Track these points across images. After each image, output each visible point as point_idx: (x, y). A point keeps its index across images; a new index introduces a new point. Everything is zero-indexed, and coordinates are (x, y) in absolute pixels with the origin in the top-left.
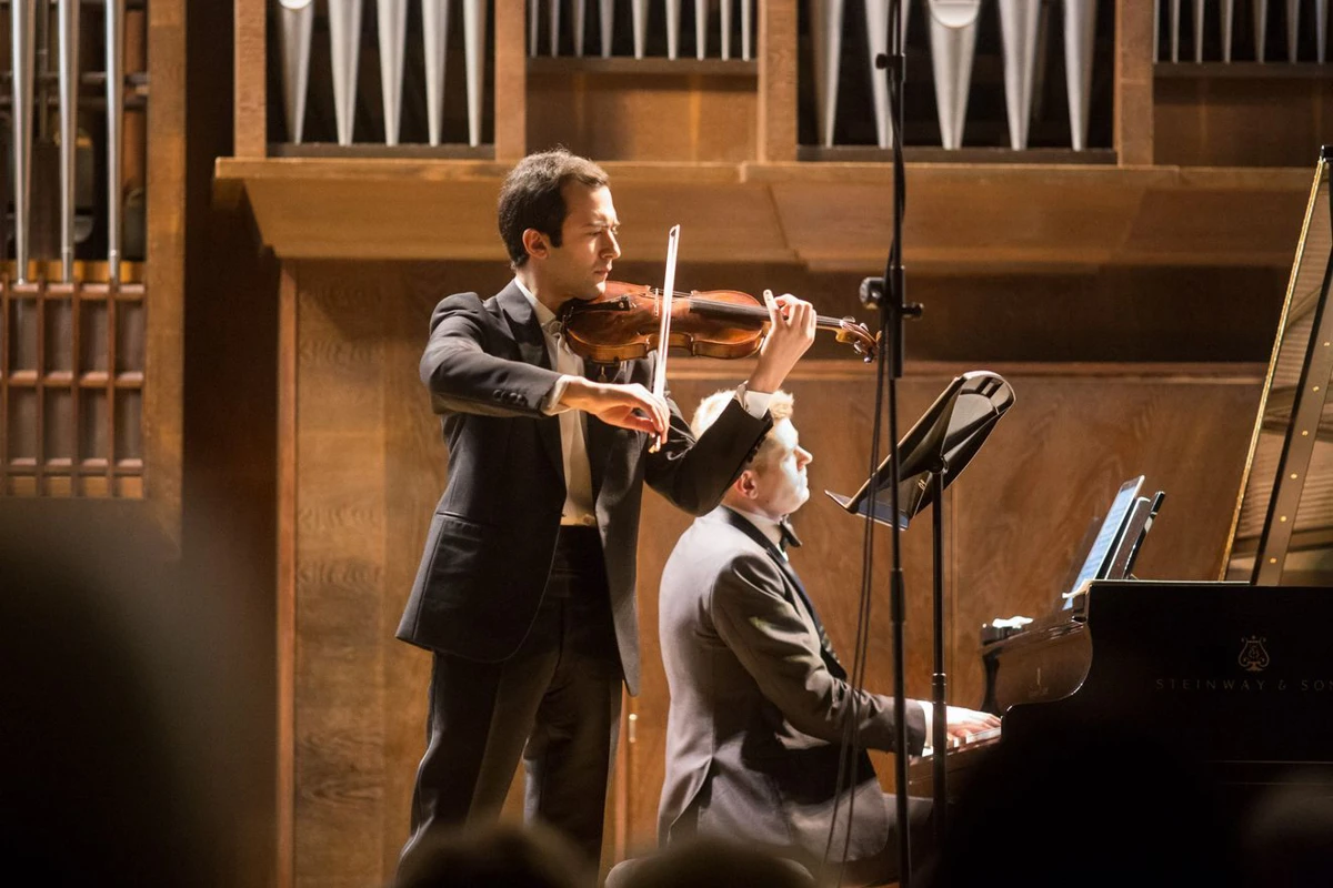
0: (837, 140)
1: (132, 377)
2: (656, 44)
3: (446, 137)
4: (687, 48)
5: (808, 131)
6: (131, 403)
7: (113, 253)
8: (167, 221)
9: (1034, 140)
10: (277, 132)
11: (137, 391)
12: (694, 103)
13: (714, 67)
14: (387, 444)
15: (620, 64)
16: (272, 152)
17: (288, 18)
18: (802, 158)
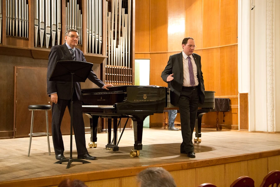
0: (37, 46)
2: (18, 35)
4: (22, 36)
12: (22, 41)
15: (15, 37)
18: (34, 47)
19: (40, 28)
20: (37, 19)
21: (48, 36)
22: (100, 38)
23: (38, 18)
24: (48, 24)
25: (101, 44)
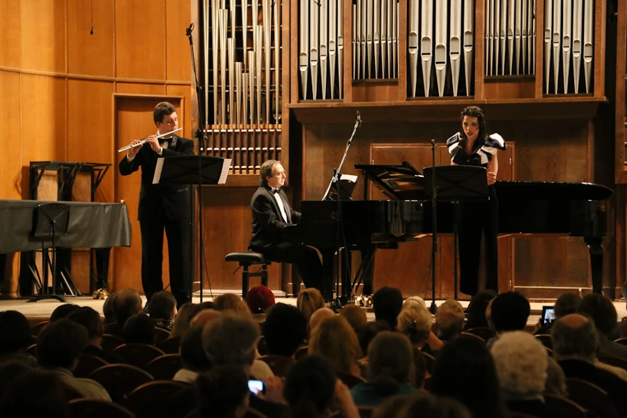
0: (416, 96)
1: (278, 149)
2: (380, 76)
3: (334, 98)
4: (386, 76)
5: (409, 94)
6: (279, 154)
7: (277, 122)
8: (286, 116)
9: (459, 94)
10: (301, 97)
11: (280, 151)
12: (388, 88)
13: (392, 80)
14: (324, 163)
15: (373, 80)
16: (298, 102)
17: (302, 73)
18: (407, 100)
19: (422, 52)
20: (414, 34)
21: (440, 68)
22: (588, 51)
23: (416, 32)
24: (441, 41)
25: (590, 64)
